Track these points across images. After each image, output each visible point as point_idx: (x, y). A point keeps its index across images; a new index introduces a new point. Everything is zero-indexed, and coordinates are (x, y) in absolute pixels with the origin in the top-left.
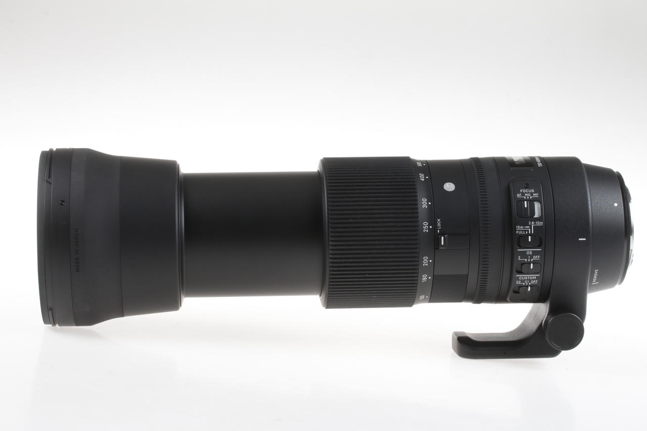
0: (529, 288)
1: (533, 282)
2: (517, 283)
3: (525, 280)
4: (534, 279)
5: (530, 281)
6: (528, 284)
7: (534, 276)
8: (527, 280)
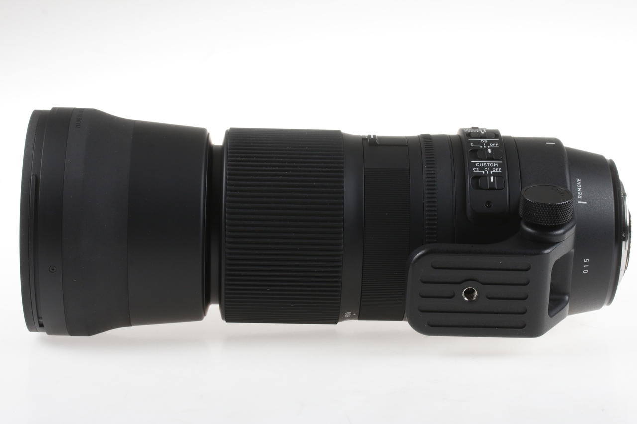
0: (492, 178)
1: (495, 170)
2: (475, 171)
3: (484, 167)
4: (496, 167)
5: (491, 168)
6: (489, 172)
7: (495, 163)
8: (487, 167)
